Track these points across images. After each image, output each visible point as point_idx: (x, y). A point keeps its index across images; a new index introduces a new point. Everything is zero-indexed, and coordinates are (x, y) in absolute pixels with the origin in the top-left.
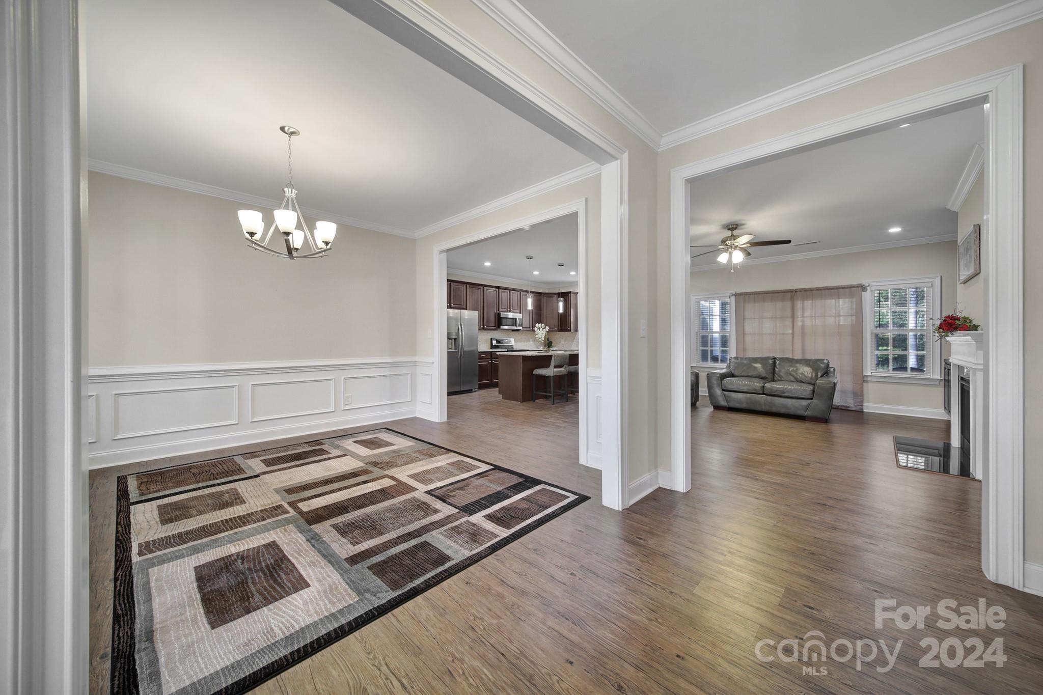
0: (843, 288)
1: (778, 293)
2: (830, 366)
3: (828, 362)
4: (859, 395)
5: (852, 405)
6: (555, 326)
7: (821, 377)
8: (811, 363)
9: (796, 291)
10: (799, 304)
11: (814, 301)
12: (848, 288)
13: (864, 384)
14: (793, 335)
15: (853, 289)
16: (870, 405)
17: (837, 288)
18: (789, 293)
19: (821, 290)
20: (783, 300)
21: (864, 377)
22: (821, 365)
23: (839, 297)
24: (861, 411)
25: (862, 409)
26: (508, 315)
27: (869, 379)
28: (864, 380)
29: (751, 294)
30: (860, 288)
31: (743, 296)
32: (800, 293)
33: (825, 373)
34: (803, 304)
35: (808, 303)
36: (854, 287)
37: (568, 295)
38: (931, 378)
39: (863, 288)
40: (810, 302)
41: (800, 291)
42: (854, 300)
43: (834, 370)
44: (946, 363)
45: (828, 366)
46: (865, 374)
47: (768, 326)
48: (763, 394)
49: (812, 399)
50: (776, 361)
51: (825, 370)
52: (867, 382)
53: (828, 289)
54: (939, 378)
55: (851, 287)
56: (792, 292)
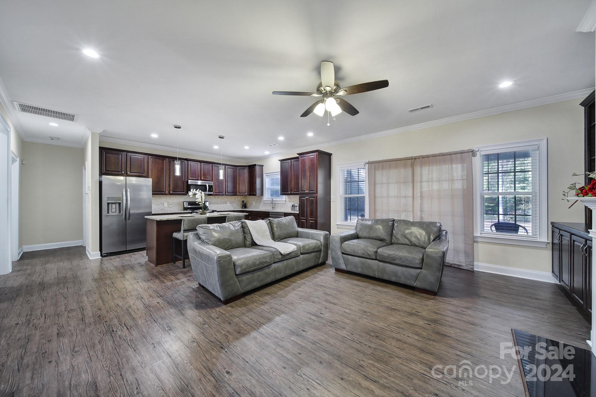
0: (456, 153)
1: (401, 160)
2: (443, 229)
3: (441, 225)
4: (470, 254)
5: (464, 264)
6: (246, 191)
7: (433, 241)
8: (424, 226)
9: (415, 158)
10: (418, 170)
11: (430, 167)
12: (459, 153)
13: (475, 244)
14: (413, 198)
15: (464, 154)
16: (480, 264)
17: (450, 154)
18: (410, 160)
19: (436, 156)
20: (405, 166)
21: (474, 237)
22: (434, 228)
23: (451, 162)
24: (472, 270)
25: (473, 269)
26: (197, 182)
27: (479, 240)
28: (474, 240)
29: (380, 162)
30: (470, 153)
31: (374, 164)
32: (419, 160)
33: (438, 237)
34: (421, 170)
35: (425, 170)
36: (464, 152)
37: (254, 167)
38: (538, 240)
39: (473, 153)
40: (427, 168)
41: (419, 158)
42: (465, 165)
43: (446, 233)
44: (553, 226)
45: (440, 230)
46: (475, 235)
47: (393, 190)
48: (376, 260)
49: (421, 268)
50: (395, 223)
51: (437, 234)
52: (477, 242)
53: (442, 155)
54: (545, 240)
55: (462, 152)
56: (412, 159)
